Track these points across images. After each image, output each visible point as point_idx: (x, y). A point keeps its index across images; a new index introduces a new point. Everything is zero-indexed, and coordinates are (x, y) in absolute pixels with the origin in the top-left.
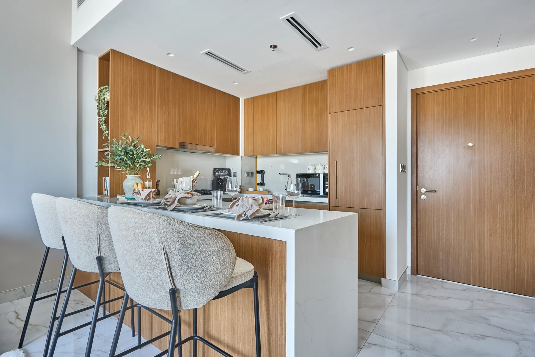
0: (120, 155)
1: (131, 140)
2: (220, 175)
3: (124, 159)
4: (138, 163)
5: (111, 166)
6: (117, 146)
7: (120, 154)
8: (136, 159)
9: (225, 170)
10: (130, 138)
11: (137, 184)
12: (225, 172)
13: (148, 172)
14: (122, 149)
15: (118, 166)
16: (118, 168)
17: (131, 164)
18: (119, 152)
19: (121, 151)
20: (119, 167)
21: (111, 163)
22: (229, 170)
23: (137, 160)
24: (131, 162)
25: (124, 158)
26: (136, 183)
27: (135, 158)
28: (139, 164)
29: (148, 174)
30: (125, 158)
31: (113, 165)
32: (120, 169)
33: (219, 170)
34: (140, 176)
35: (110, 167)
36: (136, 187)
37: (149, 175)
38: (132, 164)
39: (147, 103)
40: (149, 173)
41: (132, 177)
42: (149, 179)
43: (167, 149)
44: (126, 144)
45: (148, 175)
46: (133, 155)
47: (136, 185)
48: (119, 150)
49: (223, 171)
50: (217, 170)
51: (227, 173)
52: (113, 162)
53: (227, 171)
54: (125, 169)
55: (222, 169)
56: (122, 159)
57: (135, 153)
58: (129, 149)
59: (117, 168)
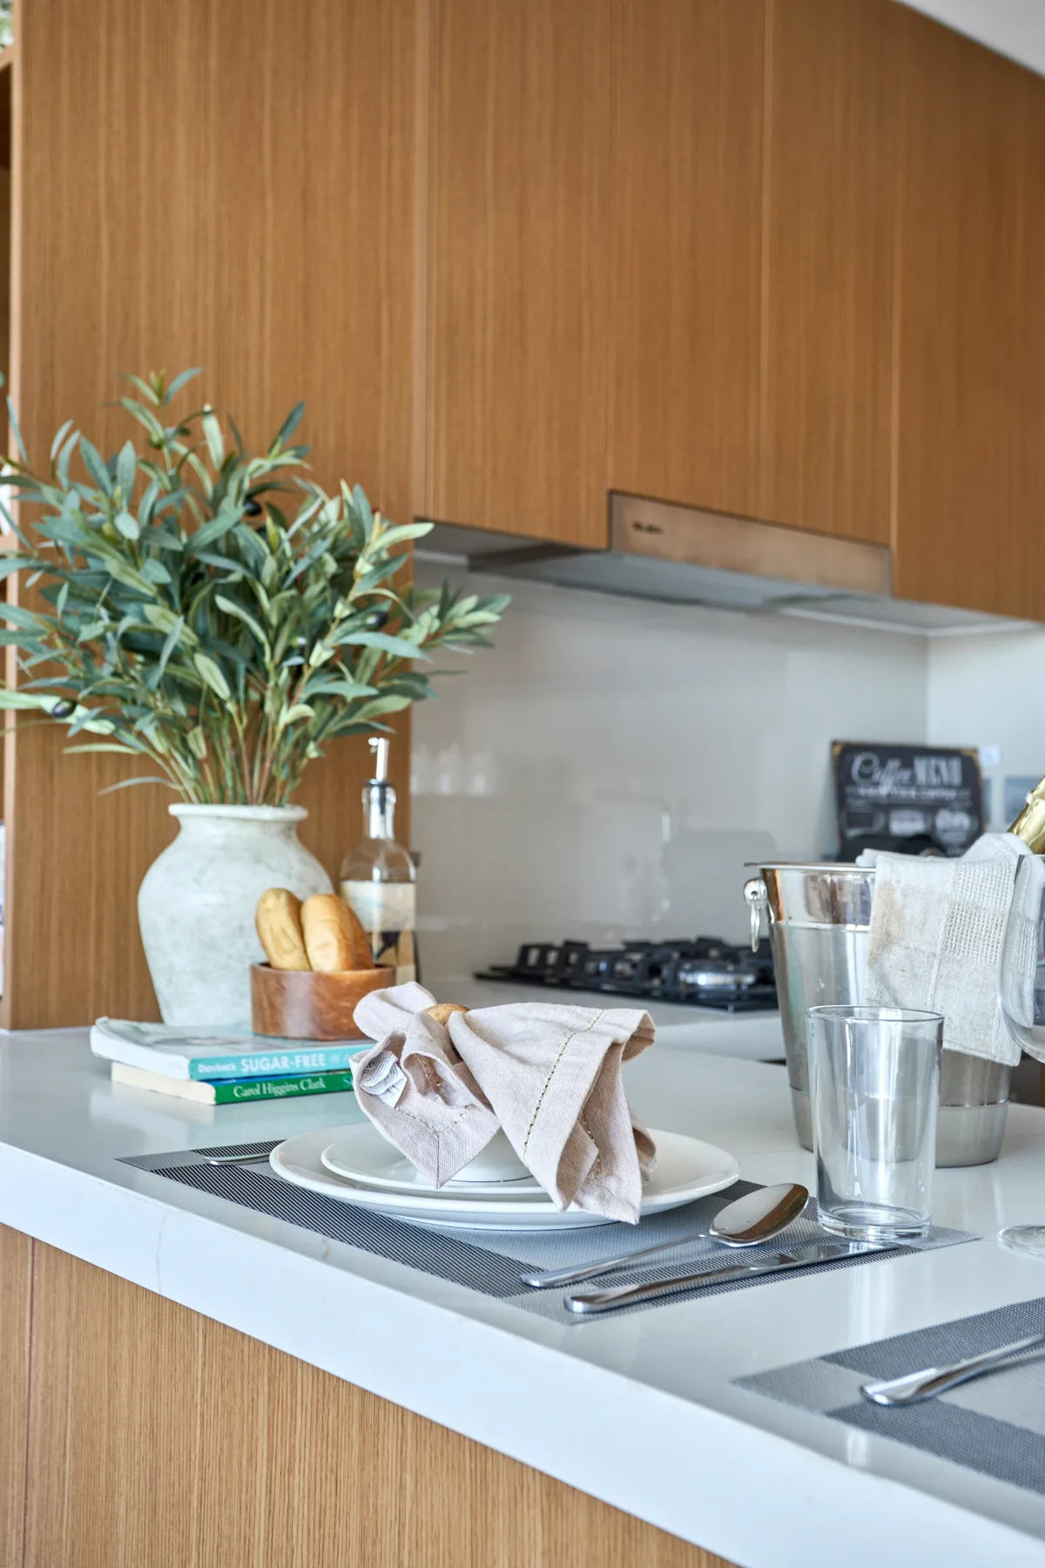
0: (116, 598)
1: (216, 445)
2: (890, 806)
3: (164, 637)
4: (297, 672)
5: (22, 714)
6: (90, 495)
7: (129, 581)
8: (274, 635)
9: (933, 762)
10: (211, 426)
11: (296, 906)
12: (934, 780)
13: (381, 773)
14: (146, 533)
15: (100, 717)
16: (100, 738)
17: (223, 689)
18: (113, 564)
19: (133, 553)
20: (105, 727)
21: (22, 677)
22: (969, 763)
23: (288, 653)
24: (230, 674)
25: (163, 626)
26: (278, 891)
27: (263, 621)
28: (303, 693)
29: (375, 793)
30: (176, 629)
31: (48, 703)
32: (111, 738)
33: (883, 764)
34: (297, 813)
35: (11, 722)
36: (285, 944)
37: (390, 809)
38: (233, 686)
39: (337, 103)
40: (383, 786)
41: (233, 828)
42: (393, 848)
43: (473, 568)
44: (175, 482)
45: (375, 809)
46: (245, 594)
47: (279, 917)
48: (116, 541)
49: (921, 767)
50: (867, 763)
51: (950, 787)
52: (47, 669)
53: (952, 771)
54: (161, 745)
55: (907, 755)
56: (142, 646)
57: (269, 568)
58: (210, 532)
59: (88, 737)
